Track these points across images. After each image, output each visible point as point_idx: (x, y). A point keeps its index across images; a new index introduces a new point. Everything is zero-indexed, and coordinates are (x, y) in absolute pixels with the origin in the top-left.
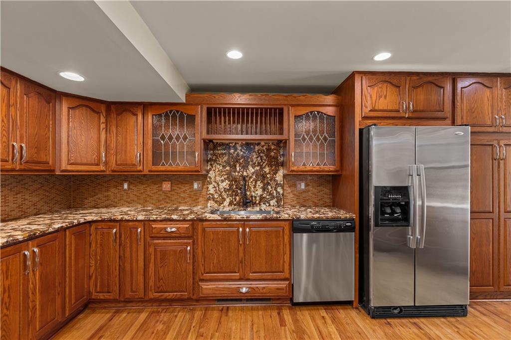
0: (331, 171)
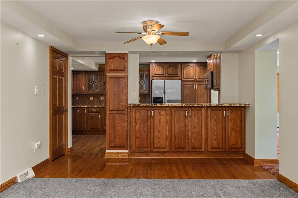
0: (147, 93)
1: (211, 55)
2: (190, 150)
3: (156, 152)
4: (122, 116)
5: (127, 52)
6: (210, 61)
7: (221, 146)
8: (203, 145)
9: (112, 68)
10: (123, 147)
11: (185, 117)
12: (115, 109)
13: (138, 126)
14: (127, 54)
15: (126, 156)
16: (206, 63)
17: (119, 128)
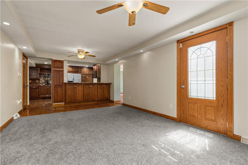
1: (95, 65)
2: (91, 100)
3: (77, 102)
4: (61, 88)
5: (63, 60)
6: (95, 67)
7: (102, 98)
8: (96, 98)
9: (56, 66)
10: (62, 102)
11: (89, 87)
12: (58, 85)
13: (69, 92)
14: (63, 61)
15: (63, 105)
16: (93, 68)
17: (60, 93)
